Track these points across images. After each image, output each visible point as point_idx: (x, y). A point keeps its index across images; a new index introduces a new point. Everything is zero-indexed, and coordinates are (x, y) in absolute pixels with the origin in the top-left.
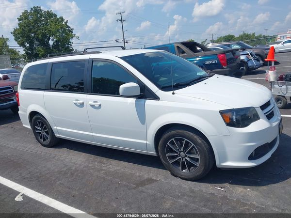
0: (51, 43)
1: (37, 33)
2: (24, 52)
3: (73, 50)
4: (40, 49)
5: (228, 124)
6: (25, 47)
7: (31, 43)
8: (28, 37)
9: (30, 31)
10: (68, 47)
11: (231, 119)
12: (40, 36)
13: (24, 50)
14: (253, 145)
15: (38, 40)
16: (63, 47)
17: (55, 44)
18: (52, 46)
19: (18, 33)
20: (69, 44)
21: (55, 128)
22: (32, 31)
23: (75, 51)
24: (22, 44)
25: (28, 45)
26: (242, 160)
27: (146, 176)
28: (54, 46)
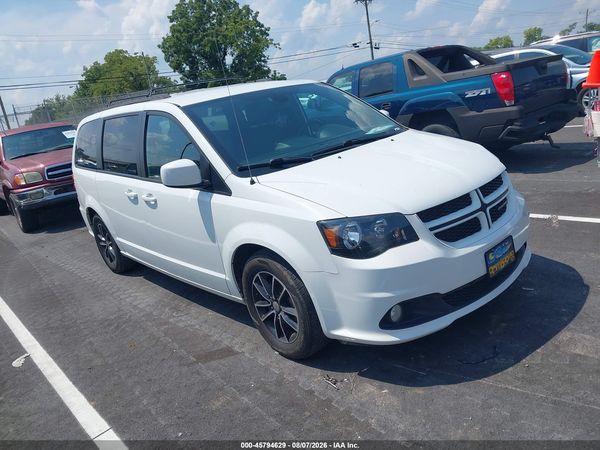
0: (229, 60)
1: (202, 43)
2: (182, 82)
3: (269, 71)
4: (209, 74)
5: (334, 251)
6: (182, 71)
7: (193, 64)
8: (188, 52)
9: (190, 40)
10: (260, 67)
11: (340, 240)
12: (208, 49)
13: (181, 79)
14: (388, 296)
15: (204, 56)
16: (251, 66)
17: (237, 61)
18: (232, 67)
19: (170, 46)
20: (260, 61)
21: (118, 239)
22: (194, 40)
23: (272, 73)
24: (177, 67)
25: (188, 68)
26: (369, 329)
27: (226, 343)
28: (234, 66)
